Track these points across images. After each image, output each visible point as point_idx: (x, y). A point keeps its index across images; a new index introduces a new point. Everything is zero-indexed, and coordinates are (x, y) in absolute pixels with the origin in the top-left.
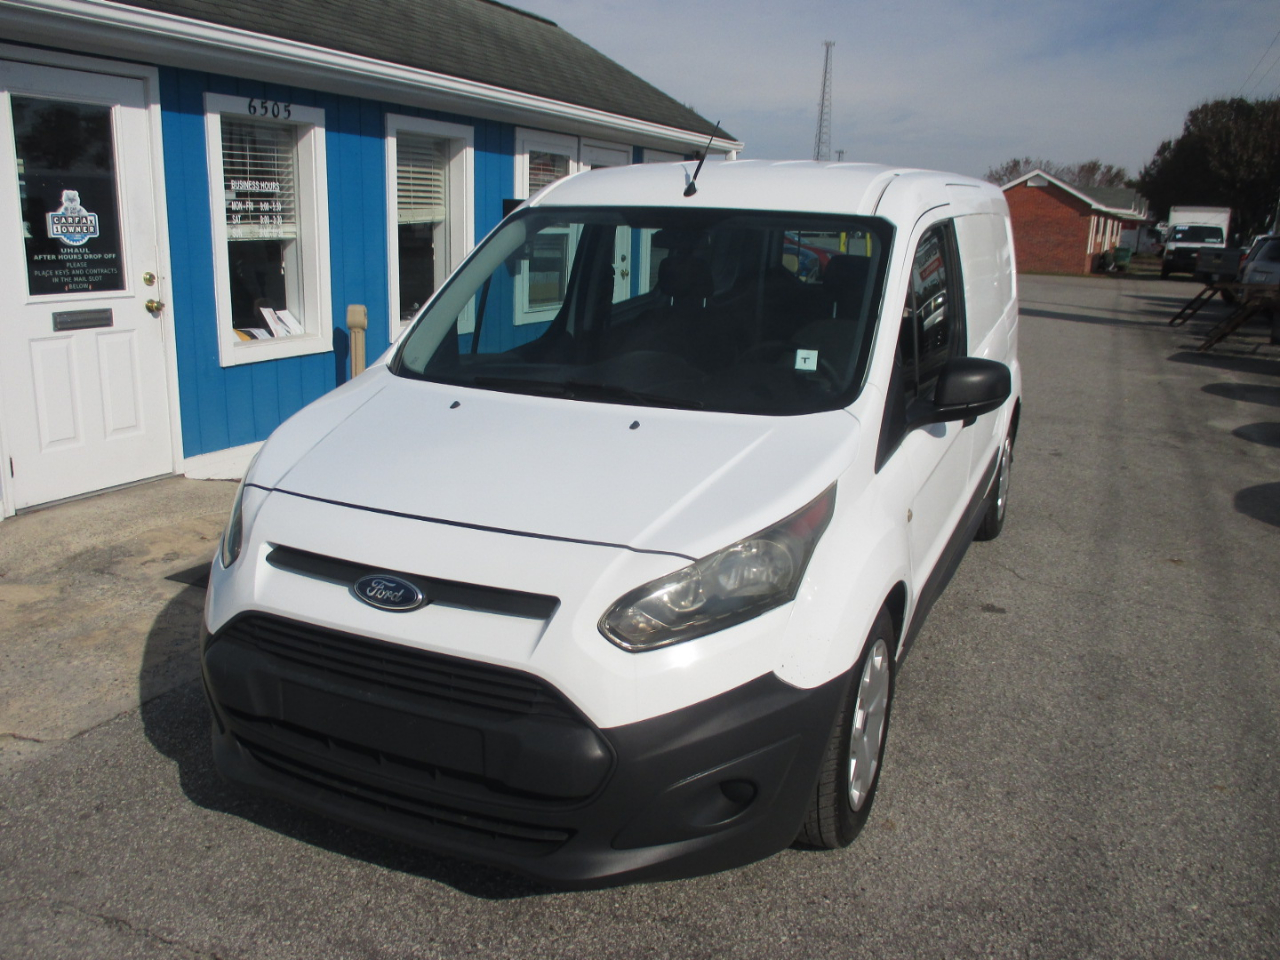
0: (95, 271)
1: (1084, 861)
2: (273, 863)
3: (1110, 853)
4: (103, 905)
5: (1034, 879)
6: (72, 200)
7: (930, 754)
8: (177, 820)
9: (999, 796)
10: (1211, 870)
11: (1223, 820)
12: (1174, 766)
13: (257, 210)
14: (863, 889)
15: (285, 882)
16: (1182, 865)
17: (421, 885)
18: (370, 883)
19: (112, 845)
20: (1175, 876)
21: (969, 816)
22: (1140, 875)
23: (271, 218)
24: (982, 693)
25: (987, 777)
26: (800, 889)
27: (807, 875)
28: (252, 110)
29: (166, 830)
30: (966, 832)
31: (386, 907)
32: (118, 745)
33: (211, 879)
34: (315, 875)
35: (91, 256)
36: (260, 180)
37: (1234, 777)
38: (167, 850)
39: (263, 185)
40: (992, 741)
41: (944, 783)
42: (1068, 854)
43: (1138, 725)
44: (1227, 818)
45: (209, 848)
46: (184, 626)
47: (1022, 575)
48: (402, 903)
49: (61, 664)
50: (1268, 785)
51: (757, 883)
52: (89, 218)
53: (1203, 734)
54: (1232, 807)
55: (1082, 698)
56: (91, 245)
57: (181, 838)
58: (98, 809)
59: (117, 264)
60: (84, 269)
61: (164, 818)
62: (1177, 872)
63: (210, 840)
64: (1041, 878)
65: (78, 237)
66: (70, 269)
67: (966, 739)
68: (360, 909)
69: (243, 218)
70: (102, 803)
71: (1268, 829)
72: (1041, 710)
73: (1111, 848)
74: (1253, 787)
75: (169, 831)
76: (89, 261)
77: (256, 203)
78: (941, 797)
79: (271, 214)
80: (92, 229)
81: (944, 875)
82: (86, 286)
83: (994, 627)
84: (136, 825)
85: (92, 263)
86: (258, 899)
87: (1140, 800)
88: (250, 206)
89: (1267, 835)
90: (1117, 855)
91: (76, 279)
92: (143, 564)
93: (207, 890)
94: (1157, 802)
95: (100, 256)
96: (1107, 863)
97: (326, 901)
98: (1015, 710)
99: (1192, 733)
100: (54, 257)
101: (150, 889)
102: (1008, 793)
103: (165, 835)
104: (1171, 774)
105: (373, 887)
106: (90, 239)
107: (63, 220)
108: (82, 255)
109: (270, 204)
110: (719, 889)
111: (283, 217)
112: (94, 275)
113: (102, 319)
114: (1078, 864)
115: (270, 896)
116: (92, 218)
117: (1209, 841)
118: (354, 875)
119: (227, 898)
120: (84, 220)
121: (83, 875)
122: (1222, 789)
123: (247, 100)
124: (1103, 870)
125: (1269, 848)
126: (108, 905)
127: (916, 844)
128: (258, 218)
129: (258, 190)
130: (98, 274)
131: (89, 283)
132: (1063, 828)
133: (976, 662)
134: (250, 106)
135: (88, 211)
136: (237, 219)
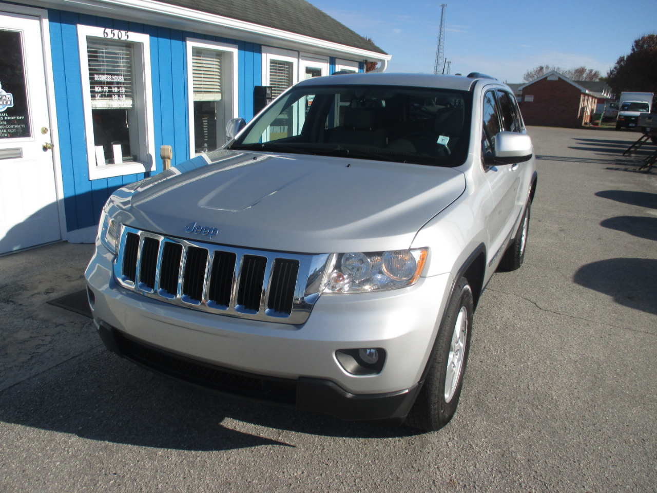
0: (12, 126)
7: (481, 430)
13: (110, 92)
21: (503, 477)
23: (119, 96)
24: (515, 386)
28: (106, 35)
35: (9, 118)
36: (112, 75)
39: (114, 77)
40: (519, 421)
41: (488, 451)
46: (46, 336)
47: (540, 306)
52: (7, 96)
56: (9, 111)
59: (26, 122)
60: (5, 125)
65: (1, 107)
67: (503, 420)
69: (102, 96)
76: (7, 121)
77: (110, 87)
79: (119, 94)
80: (9, 103)
82: (6, 135)
85: (9, 122)
88: (106, 89)
92: (33, 295)
98: (534, 399)
102: (529, 460)
106: (8, 108)
108: (4, 117)
109: (118, 88)
111: (126, 96)
112: (11, 129)
113: (16, 154)
116: (9, 96)
120: (4, 97)
123: (103, 29)
128: (111, 96)
129: (111, 80)
130: (13, 128)
131: (8, 133)
134: (104, 33)
135: (7, 92)
136: (98, 97)
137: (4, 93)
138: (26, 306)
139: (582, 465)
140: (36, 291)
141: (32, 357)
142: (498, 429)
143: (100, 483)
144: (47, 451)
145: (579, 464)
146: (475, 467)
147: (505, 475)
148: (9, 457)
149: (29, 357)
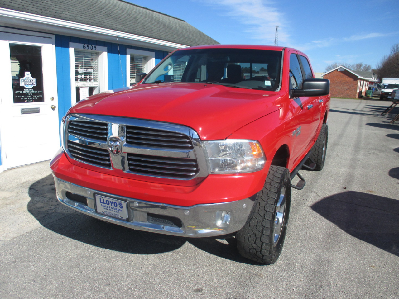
0: (35, 96)
1: (323, 289)
2: (63, 281)
3: (332, 287)
4: (9, 293)
5: (305, 295)
6: (28, 75)
8: (37, 266)
9: (299, 267)
10: (366, 294)
11: (372, 277)
12: (359, 259)
13: (86, 78)
14: (248, 296)
15: (66, 288)
16: (356, 292)
17: (108, 290)
18: (92, 289)
19: (16, 274)
20: (353, 295)
21: (288, 273)
22: (341, 295)
23: (90, 80)
24: (299, 233)
25: (296, 261)
26: (228, 296)
27: (231, 291)
28: (84, 47)
29: (33, 270)
30: (286, 278)
31: (95, 297)
32: (24, 242)
33: (44, 286)
34: (76, 286)
35: (34, 92)
36: (87, 69)
37: (378, 263)
38: (32, 276)
39: (88, 70)
40: (300, 249)
41: (281, 262)
42: (318, 287)
43: (349, 245)
44: (374, 277)
45: (45, 276)
46: (51, 205)
47: (319, 195)
48: (101, 295)
49: (12, 216)
50: (390, 266)
51: (215, 293)
52: (33, 80)
53: (370, 248)
54: (376, 273)
55: (332, 236)
56: (34, 88)
57: (37, 273)
58: (14, 262)
59: (42, 94)
60: (31, 95)
61: (33, 266)
62: (354, 294)
63: (46, 273)
64: (308, 295)
65: (30, 86)
66: (27, 96)
67: (291, 248)
68: (87, 297)
69: (81, 80)
70: (16, 260)
71: (387, 281)
72: (318, 239)
73: (333, 285)
74: (384, 267)
75: (34, 270)
76: (33, 93)
77: (85, 75)
78: (280, 267)
79: (90, 79)
80: (34, 84)
81: (276, 293)
82: (32, 101)
83: (307, 212)
84: (24, 268)
85: (34, 94)
86: (56, 293)
87: (345, 270)
88: (83, 76)
89: (387, 283)
90: (334, 288)
91: (29, 99)
93: (42, 289)
94: (351, 271)
95: (37, 92)
96: (331, 291)
97: (77, 294)
98: (309, 239)
99: (367, 248)
100: (22, 92)
101: (24, 288)
102: (302, 266)
103: (33, 271)
104: (357, 262)
105: (92, 290)
106: (34, 86)
107: (25, 81)
108: (31, 91)
109: (90, 76)
110: (202, 294)
111: (94, 80)
112: (35, 97)
113: (37, 111)
114: (321, 290)
115: (60, 292)
116: (34, 80)
117: (366, 284)
118: (87, 286)
119: (47, 292)
120: (32, 81)
121: (5, 283)
122: (374, 267)
123: (83, 45)
124: (329, 293)
125: (387, 287)
126: (11, 293)
127: (269, 282)
128: (86, 80)
129: (86, 72)
130: (36, 97)
131: (33, 100)
132: (318, 279)
133: (299, 223)
134: (84, 46)
135: (33, 78)
136: (79, 80)
137: (32, 78)
138: (40, 191)
139: (329, 269)
140: (45, 184)
141: (45, 216)
142: (288, 252)
143: (84, 272)
144: (56, 257)
145: (328, 268)
146: (274, 268)
147: (288, 272)
148: (38, 260)
149: (44, 215)
